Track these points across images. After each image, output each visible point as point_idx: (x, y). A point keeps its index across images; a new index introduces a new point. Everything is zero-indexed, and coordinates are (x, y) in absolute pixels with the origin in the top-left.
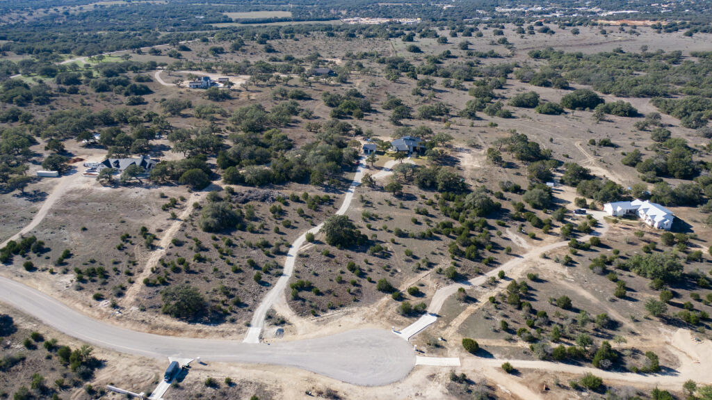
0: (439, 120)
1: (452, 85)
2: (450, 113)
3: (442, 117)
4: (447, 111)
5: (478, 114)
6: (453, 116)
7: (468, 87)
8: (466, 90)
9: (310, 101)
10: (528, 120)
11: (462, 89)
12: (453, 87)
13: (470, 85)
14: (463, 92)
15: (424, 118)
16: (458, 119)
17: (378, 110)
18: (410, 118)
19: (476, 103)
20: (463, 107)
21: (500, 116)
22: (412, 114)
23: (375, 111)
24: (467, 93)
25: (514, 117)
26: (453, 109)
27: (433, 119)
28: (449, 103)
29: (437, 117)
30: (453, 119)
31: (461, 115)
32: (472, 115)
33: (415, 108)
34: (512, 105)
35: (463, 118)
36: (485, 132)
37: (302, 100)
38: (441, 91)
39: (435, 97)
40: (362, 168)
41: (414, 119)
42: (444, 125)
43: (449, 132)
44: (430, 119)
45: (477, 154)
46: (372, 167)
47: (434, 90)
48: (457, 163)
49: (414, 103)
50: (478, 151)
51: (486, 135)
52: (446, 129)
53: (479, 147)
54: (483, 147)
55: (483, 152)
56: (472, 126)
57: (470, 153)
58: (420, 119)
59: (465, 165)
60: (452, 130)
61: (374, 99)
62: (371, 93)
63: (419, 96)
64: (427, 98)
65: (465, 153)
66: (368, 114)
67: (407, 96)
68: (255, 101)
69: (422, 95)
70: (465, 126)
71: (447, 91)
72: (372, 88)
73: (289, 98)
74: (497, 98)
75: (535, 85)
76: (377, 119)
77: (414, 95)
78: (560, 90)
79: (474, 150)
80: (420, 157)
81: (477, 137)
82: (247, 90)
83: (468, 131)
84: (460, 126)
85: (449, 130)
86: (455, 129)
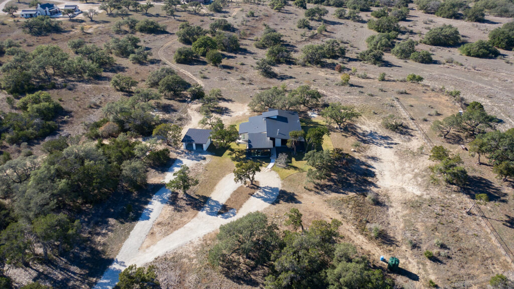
0: (332, 66)
1: (346, 16)
2: (347, 55)
3: (336, 61)
4: (343, 52)
5: (387, 57)
6: (351, 60)
7: (365, 19)
8: (363, 22)
9: (162, 36)
10: (459, 67)
11: (359, 21)
12: (348, 18)
13: (367, 16)
14: (361, 24)
15: (310, 62)
16: (358, 63)
17: (249, 49)
18: (290, 62)
19: (381, 39)
20: (364, 47)
21: (416, 60)
22: (294, 55)
23: (245, 52)
24: (366, 25)
25: (435, 62)
26: (350, 48)
27: (324, 65)
28: (345, 40)
29: (329, 61)
30: (352, 65)
31: (361, 58)
32: (378, 60)
33: (300, 47)
34: (425, 43)
35: (366, 62)
36: (406, 93)
37: (153, 34)
38: (334, 23)
39: (326, 31)
40: (160, 203)
41: (296, 65)
42: (340, 77)
43: (348, 93)
44: (319, 65)
45: (405, 150)
46: (184, 198)
47: (326, 22)
48: (370, 180)
49: (299, 38)
50: (405, 141)
51: (410, 101)
52: (342, 85)
53: (404, 130)
54: (412, 130)
55: (415, 144)
56: (383, 80)
57: (392, 147)
58: (304, 66)
59: (387, 186)
60: (353, 88)
61: (248, 32)
62: (246, 25)
63: (306, 29)
64: (316, 32)
65: (382, 148)
66: (233, 55)
67: (292, 29)
68: (89, 35)
69: (310, 28)
70: (370, 78)
71: (341, 24)
72: (250, 19)
73: (137, 31)
74: (403, 33)
75: (443, 17)
76: (243, 64)
77: (300, 28)
78: (475, 23)
79: (397, 138)
80: (295, 163)
81: (396, 103)
82: (92, 21)
83: (378, 90)
84: (363, 78)
85: (347, 88)
86: (356, 86)
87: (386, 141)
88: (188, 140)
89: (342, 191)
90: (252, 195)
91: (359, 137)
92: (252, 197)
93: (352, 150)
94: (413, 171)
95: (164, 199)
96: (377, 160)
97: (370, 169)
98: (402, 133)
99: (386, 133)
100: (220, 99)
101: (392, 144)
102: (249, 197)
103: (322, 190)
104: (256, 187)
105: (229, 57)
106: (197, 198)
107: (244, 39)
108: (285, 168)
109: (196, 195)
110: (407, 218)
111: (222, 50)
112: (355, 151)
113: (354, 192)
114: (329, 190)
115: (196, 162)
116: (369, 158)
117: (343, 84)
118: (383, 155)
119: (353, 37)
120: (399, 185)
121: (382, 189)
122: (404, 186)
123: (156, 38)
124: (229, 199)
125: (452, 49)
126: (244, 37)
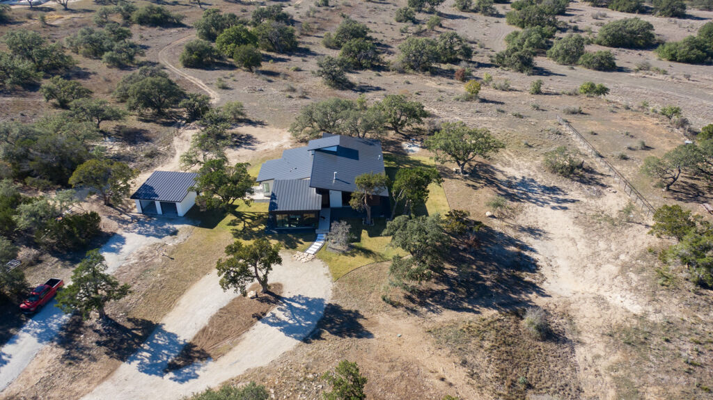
0: (450, 74)
1: (472, 8)
2: (474, 59)
3: (455, 67)
4: (468, 53)
5: (540, 61)
6: (480, 65)
7: (502, 12)
8: (501, 16)
9: (173, 30)
10: (661, 77)
11: (492, 15)
12: (475, 11)
13: (504, 8)
14: (496, 19)
15: (412, 67)
16: (493, 71)
17: (313, 49)
18: (380, 68)
19: (529, 35)
20: (501, 47)
21: (589, 65)
22: (386, 58)
23: (306, 52)
24: (504, 20)
25: (621, 70)
26: (478, 49)
27: (435, 73)
28: (471, 38)
29: (445, 67)
30: (483, 73)
31: (499, 62)
32: (526, 64)
33: (395, 47)
34: (600, 43)
35: (506, 69)
36: (581, 113)
37: (158, 27)
38: (453, 17)
39: (441, 26)
40: (35, 340)
41: (388, 71)
42: (462, 89)
43: (477, 112)
44: (427, 73)
45: (594, 213)
46: (99, 327)
47: (440, 14)
48: (527, 279)
49: (397, 36)
50: (592, 197)
51: (589, 125)
52: (467, 100)
53: (587, 175)
54: (602, 175)
55: (613, 201)
56: (538, 92)
57: (565, 208)
58: (402, 72)
59: (566, 293)
60: (486, 104)
61: (316, 26)
62: (314, 17)
63: (409, 23)
64: (425, 27)
65: (547, 209)
66: (286, 57)
67: (386, 24)
68: (52, 28)
69: (415, 22)
70: (516, 90)
71: (466, 18)
72: (321, 9)
73: (134, 23)
74: (563, 30)
75: (621, 11)
76: (298, 70)
77: (400, 21)
78: (673, 19)
79: (574, 191)
80: (367, 241)
81: (564, 128)
82: (66, 9)
83: (530, 108)
84: (503, 90)
85: (476, 105)
86: (492, 102)
87: (552, 195)
88: (146, 194)
89: (466, 305)
90: (259, 318)
91: (500, 189)
92: (259, 323)
93: (488, 214)
94: (617, 258)
95: (49, 330)
96: (540, 235)
97: (527, 253)
98: (582, 181)
99: (553, 181)
100: (240, 121)
101: (565, 201)
102: (252, 324)
103: (423, 304)
104: (272, 298)
105: (276, 60)
106: (129, 325)
107: (309, 36)
108: (345, 253)
109: (129, 320)
110: (621, 373)
111: (269, 50)
112: (493, 217)
113: (495, 308)
114: (438, 302)
115: (153, 240)
116: (523, 230)
117: (469, 99)
118: (550, 225)
119: (484, 35)
120: (592, 290)
121: (554, 299)
122: (602, 293)
123: (163, 32)
124: (204, 330)
125: (643, 52)
126: (308, 33)
